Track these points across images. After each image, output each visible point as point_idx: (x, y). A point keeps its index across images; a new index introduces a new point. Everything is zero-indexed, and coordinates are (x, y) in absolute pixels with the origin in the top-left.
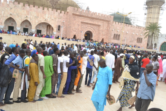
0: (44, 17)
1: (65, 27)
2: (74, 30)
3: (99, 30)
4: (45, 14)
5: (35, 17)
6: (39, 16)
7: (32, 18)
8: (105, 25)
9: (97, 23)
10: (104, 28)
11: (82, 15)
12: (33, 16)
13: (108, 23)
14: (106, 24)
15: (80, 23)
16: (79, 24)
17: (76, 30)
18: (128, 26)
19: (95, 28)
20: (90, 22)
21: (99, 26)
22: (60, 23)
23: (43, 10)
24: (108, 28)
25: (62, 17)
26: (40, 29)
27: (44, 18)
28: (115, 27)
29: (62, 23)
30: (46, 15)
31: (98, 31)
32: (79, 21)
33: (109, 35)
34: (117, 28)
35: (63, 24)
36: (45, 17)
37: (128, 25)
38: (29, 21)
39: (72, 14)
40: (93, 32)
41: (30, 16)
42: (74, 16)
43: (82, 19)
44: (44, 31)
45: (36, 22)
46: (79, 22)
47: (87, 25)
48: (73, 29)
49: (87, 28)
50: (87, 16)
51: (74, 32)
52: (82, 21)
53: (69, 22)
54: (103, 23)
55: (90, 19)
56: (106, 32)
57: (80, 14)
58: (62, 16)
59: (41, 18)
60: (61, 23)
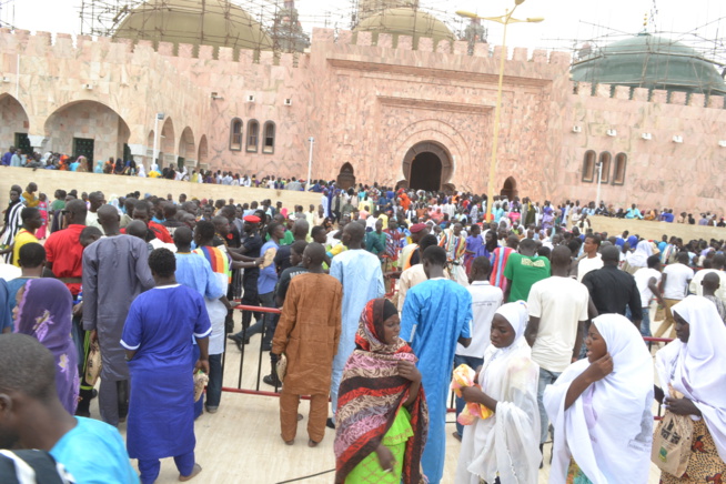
0: (83, 74)
1: (299, 130)
2: (340, 140)
3: (485, 136)
4: (87, 63)
5: (43, 78)
6: (61, 75)
7: (28, 85)
8: (520, 107)
9: (468, 99)
10: (515, 121)
11: (378, 61)
12: (33, 75)
13: (537, 91)
14: (526, 100)
15: (373, 102)
16: (368, 112)
17: (350, 139)
18: (687, 103)
19: (465, 125)
20: (430, 96)
21: (486, 111)
22: (274, 109)
23: (196, 60)
24: (542, 123)
25: (282, 81)
26: (87, 136)
27: (82, 82)
28: (589, 111)
29: (284, 110)
30: (92, 63)
31: (481, 139)
32: (366, 94)
33: (547, 157)
34: (606, 116)
35: (289, 115)
36: (88, 73)
37: (680, 96)
38: (17, 98)
39: (325, 62)
40: (454, 144)
41: (18, 75)
42: (339, 72)
43: (385, 83)
44: (107, 145)
45: (45, 102)
46: (370, 99)
47: (415, 111)
48: (334, 137)
49: (419, 126)
50: (404, 63)
51: (340, 149)
52: (384, 94)
53: (309, 104)
54: (510, 96)
55: (427, 80)
56: (530, 143)
57: (366, 59)
58: (281, 78)
59: (70, 80)
60: (279, 109)
